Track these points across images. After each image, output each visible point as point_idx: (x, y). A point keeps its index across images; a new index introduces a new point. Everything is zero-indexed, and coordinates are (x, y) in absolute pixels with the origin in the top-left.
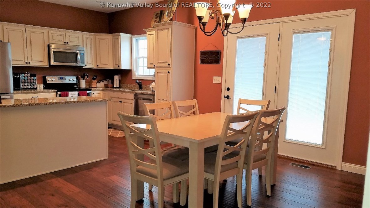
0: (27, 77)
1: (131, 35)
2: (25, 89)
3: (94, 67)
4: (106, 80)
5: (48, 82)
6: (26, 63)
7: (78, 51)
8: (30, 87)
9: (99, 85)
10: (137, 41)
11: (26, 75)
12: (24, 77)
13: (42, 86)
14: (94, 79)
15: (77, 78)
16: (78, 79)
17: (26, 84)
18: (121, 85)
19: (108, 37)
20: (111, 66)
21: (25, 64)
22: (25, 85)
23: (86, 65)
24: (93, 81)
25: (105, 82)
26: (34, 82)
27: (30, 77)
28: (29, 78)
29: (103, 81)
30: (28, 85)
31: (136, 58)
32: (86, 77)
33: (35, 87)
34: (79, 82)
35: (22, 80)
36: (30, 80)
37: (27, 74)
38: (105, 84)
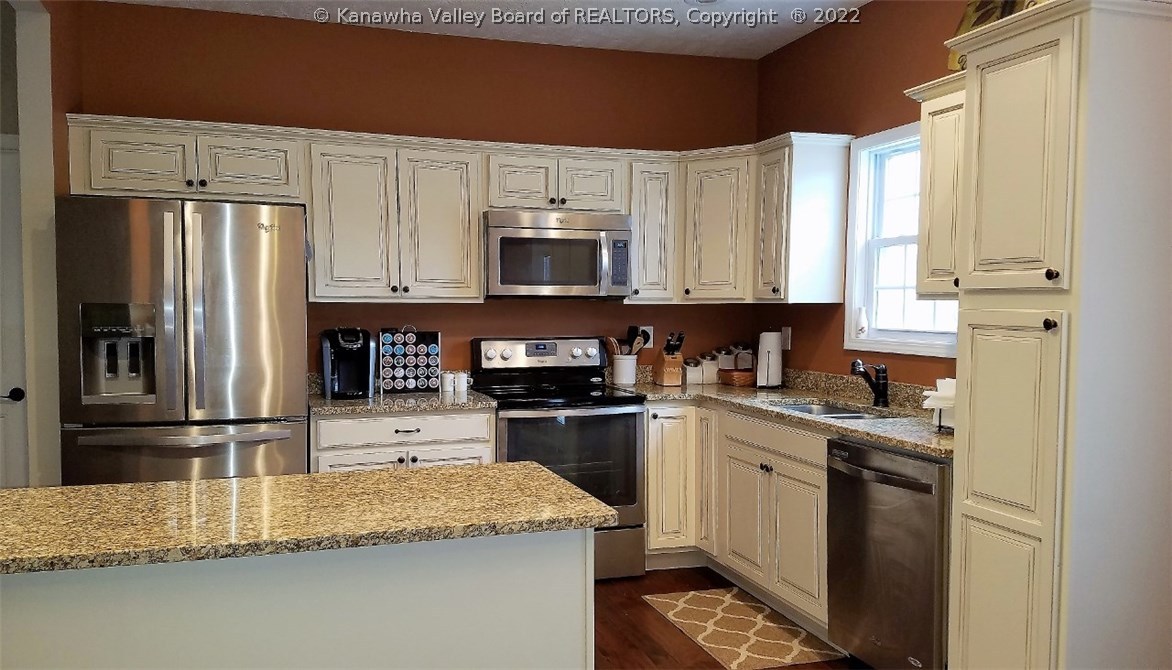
0: (405, 344)
1: (850, 137)
2: (392, 392)
3: (671, 299)
4: (729, 353)
5: (485, 364)
6: (394, 289)
7: (603, 234)
8: (412, 384)
9: (694, 374)
10: (879, 161)
11: (399, 337)
12: (393, 344)
13: (463, 380)
14: (671, 349)
15: (605, 347)
16: (606, 349)
17: (400, 373)
18: (792, 373)
19: (741, 163)
20: (743, 292)
21: (392, 294)
22: (394, 378)
23: (636, 292)
24: (668, 358)
25: (725, 361)
26: (428, 366)
27: (416, 344)
28: (411, 349)
29: (714, 358)
30: (405, 378)
31: (868, 245)
32: (639, 339)
33: (434, 383)
34: (612, 363)
35: (384, 356)
36: (416, 355)
37: (405, 334)
38: (720, 370)
